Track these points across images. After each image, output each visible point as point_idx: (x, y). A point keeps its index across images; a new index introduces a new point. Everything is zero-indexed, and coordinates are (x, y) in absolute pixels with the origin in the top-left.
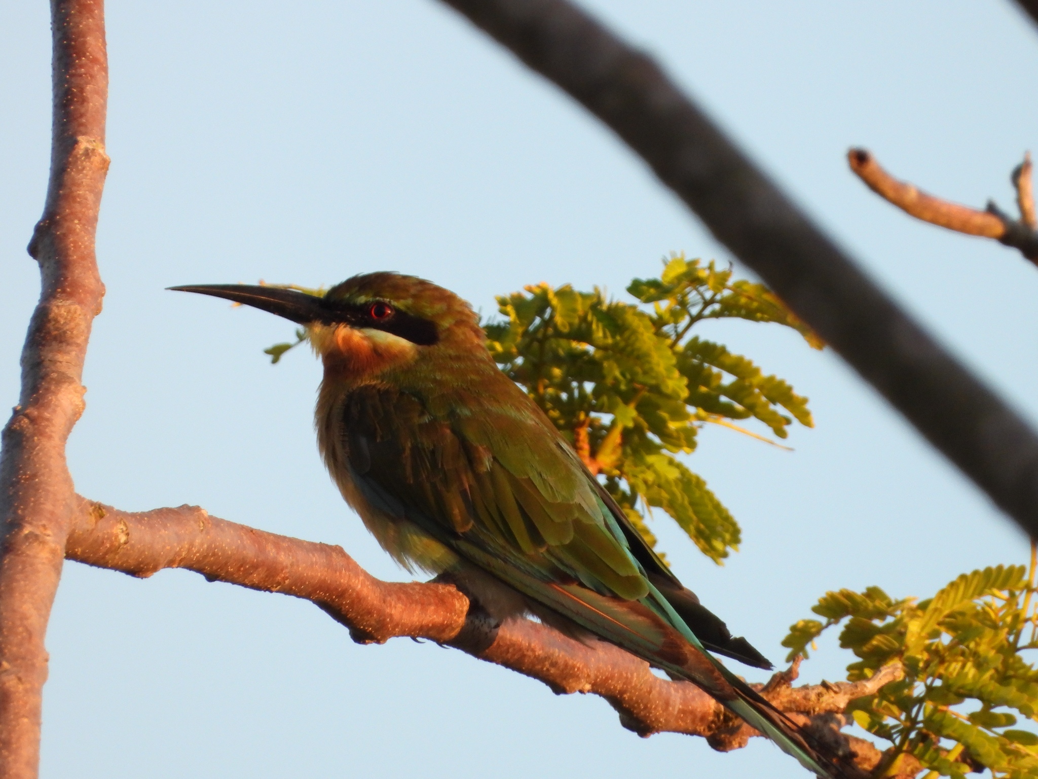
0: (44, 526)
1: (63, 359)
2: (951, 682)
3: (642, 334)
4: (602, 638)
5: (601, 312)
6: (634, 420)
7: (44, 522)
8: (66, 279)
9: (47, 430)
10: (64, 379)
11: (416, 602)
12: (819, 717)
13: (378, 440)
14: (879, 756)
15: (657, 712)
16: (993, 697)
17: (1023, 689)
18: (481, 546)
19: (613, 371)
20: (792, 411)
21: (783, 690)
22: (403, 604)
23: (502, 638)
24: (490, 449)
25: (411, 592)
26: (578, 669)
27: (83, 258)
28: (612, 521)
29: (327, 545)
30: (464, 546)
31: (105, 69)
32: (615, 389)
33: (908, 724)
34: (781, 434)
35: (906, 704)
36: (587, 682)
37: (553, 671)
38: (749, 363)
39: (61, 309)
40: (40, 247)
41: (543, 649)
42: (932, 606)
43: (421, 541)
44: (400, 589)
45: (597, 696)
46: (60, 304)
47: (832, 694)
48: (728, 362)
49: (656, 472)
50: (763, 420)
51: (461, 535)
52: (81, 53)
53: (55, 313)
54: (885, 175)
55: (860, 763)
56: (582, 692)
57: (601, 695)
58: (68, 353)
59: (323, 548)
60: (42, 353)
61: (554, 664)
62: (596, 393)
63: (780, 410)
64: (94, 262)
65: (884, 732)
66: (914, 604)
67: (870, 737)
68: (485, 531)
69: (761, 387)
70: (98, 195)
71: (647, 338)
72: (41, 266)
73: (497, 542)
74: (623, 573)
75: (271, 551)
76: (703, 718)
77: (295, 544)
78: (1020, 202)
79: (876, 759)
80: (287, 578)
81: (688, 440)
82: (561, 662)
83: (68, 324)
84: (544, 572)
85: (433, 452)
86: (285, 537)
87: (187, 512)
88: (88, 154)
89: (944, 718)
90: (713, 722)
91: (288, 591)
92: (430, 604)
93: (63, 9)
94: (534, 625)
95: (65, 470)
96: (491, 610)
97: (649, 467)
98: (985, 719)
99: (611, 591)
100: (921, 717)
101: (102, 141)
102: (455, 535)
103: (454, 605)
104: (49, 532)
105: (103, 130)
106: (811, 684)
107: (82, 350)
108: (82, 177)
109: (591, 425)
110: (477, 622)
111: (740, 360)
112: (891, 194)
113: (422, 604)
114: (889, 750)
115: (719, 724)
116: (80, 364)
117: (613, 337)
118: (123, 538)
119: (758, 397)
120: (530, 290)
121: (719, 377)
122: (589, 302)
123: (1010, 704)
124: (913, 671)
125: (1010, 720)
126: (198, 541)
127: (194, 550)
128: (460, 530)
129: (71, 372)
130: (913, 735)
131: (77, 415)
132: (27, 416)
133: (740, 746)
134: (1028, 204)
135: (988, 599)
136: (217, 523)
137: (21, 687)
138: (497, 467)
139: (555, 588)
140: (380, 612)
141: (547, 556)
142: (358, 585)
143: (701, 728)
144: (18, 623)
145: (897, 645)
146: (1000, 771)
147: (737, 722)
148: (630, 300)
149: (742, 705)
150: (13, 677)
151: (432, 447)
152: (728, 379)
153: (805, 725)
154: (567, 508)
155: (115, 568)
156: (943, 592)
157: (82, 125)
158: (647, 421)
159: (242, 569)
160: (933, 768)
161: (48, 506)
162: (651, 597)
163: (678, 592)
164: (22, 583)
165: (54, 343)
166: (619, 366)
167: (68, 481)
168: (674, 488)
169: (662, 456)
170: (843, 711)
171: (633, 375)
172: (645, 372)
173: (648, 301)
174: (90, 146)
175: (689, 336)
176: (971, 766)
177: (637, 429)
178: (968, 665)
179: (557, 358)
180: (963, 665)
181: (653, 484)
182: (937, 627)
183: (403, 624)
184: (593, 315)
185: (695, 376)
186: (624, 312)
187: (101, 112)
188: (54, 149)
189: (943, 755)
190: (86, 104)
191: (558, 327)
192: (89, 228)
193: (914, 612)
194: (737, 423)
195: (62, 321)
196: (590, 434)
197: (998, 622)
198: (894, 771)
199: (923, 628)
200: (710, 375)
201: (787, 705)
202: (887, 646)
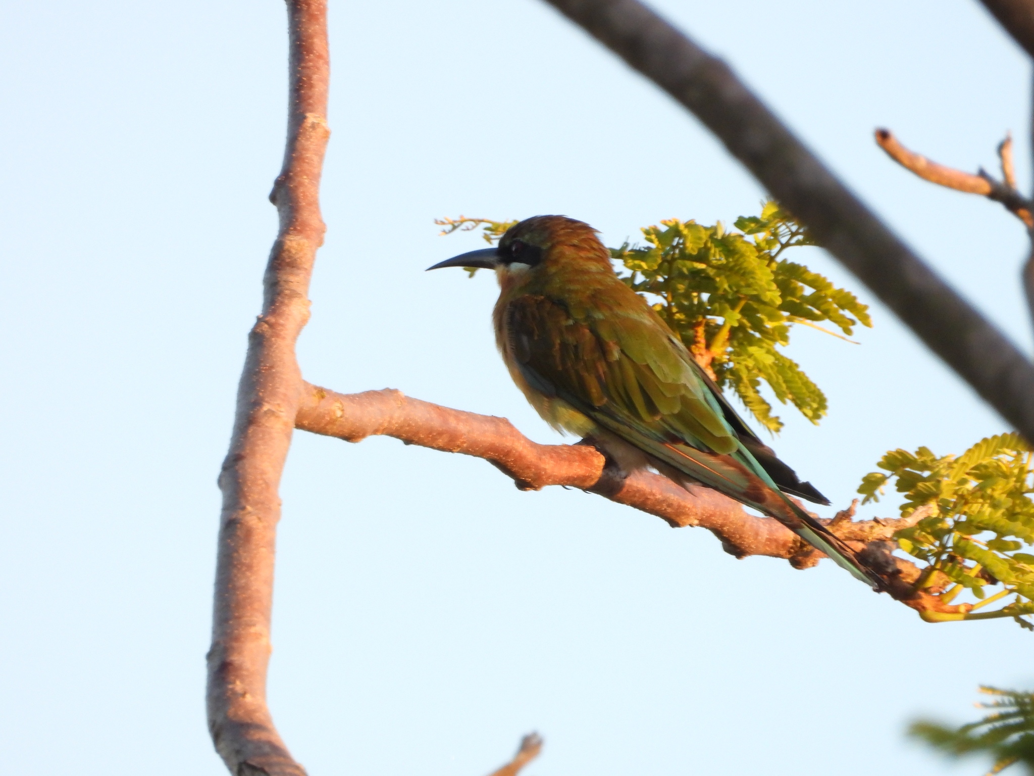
0: (279, 405)
1: (294, 280)
2: (972, 518)
3: (749, 257)
4: (705, 485)
5: (716, 239)
6: (738, 321)
7: (279, 402)
8: (297, 220)
9: (282, 333)
10: (294, 295)
11: (564, 459)
12: (873, 543)
13: (536, 338)
14: (919, 573)
15: (748, 541)
16: (1004, 529)
17: (1025, 524)
18: (612, 416)
19: (724, 284)
20: (856, 315)
21: (845, 524)
22: (554, 461)
23: (630, 486)
24: (619, 343)
25: (560, 451)
26: (689, 509)
27: (310, 204)
28: (710, 397)
29: (496, 418)
30: (600, 416)
31: (327, 63)
32: (724, 298)
33: (940, 549)
34: (848, 331)
35: (939, 534)
36: (696, 519)
37: (669, 510)
38: (825, 279)
39: (293, 242)
40: (278, 196)
41: (661, 494)
42: (961, 461)
43: (566, 412)
44: (553, 451)
45: (704, 529)
46: (292, 239)
47: (881, 527)
48: (809, 278)
49: (756, 360)
50: (835, 321)
51: (598, 408)
52: (309, 50)
53: (289, 246)
54: (902, 148)
55: (904, 578)
56: (691, 525)
57: (707, 528)
58: (297, 275)
59: (494, 420)
60: (279, 275)
61: (670, 505)
62: (711, 301)
63: (848, 314)
64: (318, 208)
65: (922, 556)
66: (952, 459)
67: (912, 559)
68: (615, 405)
69: (833, 297)
70: (321, 157)
71: (752, 261)
72: (279, 210)
73: (624, 413)
74: (717, 434)
75: (453, 423)
76: (784, 545)
77: (471, 417)
78: (1003, 168)
79: (916, 575)
80: (465, 442)
81: (782, 335)
82: (675, 504)
83: (298, 254)
84: (659, 435)
85: (576, 347)
86: (464, 412)
87: (389, 393)
88: (314, 126)
89: (967, 545)
90: (792, 548)
91: (466, 452)
92: (575, 461)
93: (297, 18)
94: (655, 475)
95: (295, 363)
96: (621, 466)
97: (750, 356)
98: (998, 545)
99: (708, 448)
100: (950, 544)
101: (325, 116)
102: (593, 408)
103: (592, 461)
104: (282, 409)
105: (325, 108)
106: (866, 519)
107: (308, 272)
108: (309, 143)
109: (707, 325)
110: (611, 474)
111: (818, 276)
112: (906, 162)
113: (569, 461)
114: (926, 568)
115: (796, 549)
116: (306, 283)
117: (727, 258)
118: (339, 413)
119: (830, 304)
120: (665, 223)
121: (802, 289)
122: (709, 233)
123: (1017, 535)
124: (945, 509)
125: (1017, 546)
126: (396, 415)
127: (394, 422)
128: (597, 404)
129: (300, 290)
130: (944, 557)
131: (304, 321)
132: (266, 322)
133: (814, 566)
134: (1009, 170)
135: (1001, 456)
136: (410, 401)
137: (260, 525)
138: (624, 357)
139: (667, 446)
140: (537, 467)
141: (661, 423)
142: (519, 447)
143: (783, 552)
144: (259, 477)
145: (934, 489)
146: (1010, 584)
147: (810, 548)
148: (736, 231)
149: (808, 531)
150: (254, 517)
151: (575, 343)
152: (808, 291)
153: (863, 550)
154: (676, 387)
155: (334, 435)
156: (969, 450)
157: (309, 104)
158: (750, 321)
159: (431, 436)
160: (959, 582)
161: (282, 390)
162: (739, 452)
163: (760, 449)
164: (262, 447)
165: (288, 268)
166: (728, 282)
167: (297, 371)
168: (770, 371)
169: (762, 347)
170: (891, 539)
171: (739, 287)
172: (749, 286)
173: (750, 232)
174: (315, 121)
175: (779, 259)
176: (987, 580)
177: (741, 328)
178: (986, 506)
179: (682, 275)
180: (983, 505)
181: (753, 369)
182: (966, 476)
183: (555, 476)
184: (712, 243)
185: (786, 288)
186: (735, 240)
187: (324, 96)
188: (289, 122)
189: (967, 572)
190: (313, 89)
191: (687, 251)
192: (315, 182)
193: (950, 466)
194: (816, 323)
195: (294, 251)
196: (706, 331)
197: (1008, 474)
198: (929, 583)
199: (954, 477)
200: (795, 289)
201: (847, 535)
202: (927, 491)
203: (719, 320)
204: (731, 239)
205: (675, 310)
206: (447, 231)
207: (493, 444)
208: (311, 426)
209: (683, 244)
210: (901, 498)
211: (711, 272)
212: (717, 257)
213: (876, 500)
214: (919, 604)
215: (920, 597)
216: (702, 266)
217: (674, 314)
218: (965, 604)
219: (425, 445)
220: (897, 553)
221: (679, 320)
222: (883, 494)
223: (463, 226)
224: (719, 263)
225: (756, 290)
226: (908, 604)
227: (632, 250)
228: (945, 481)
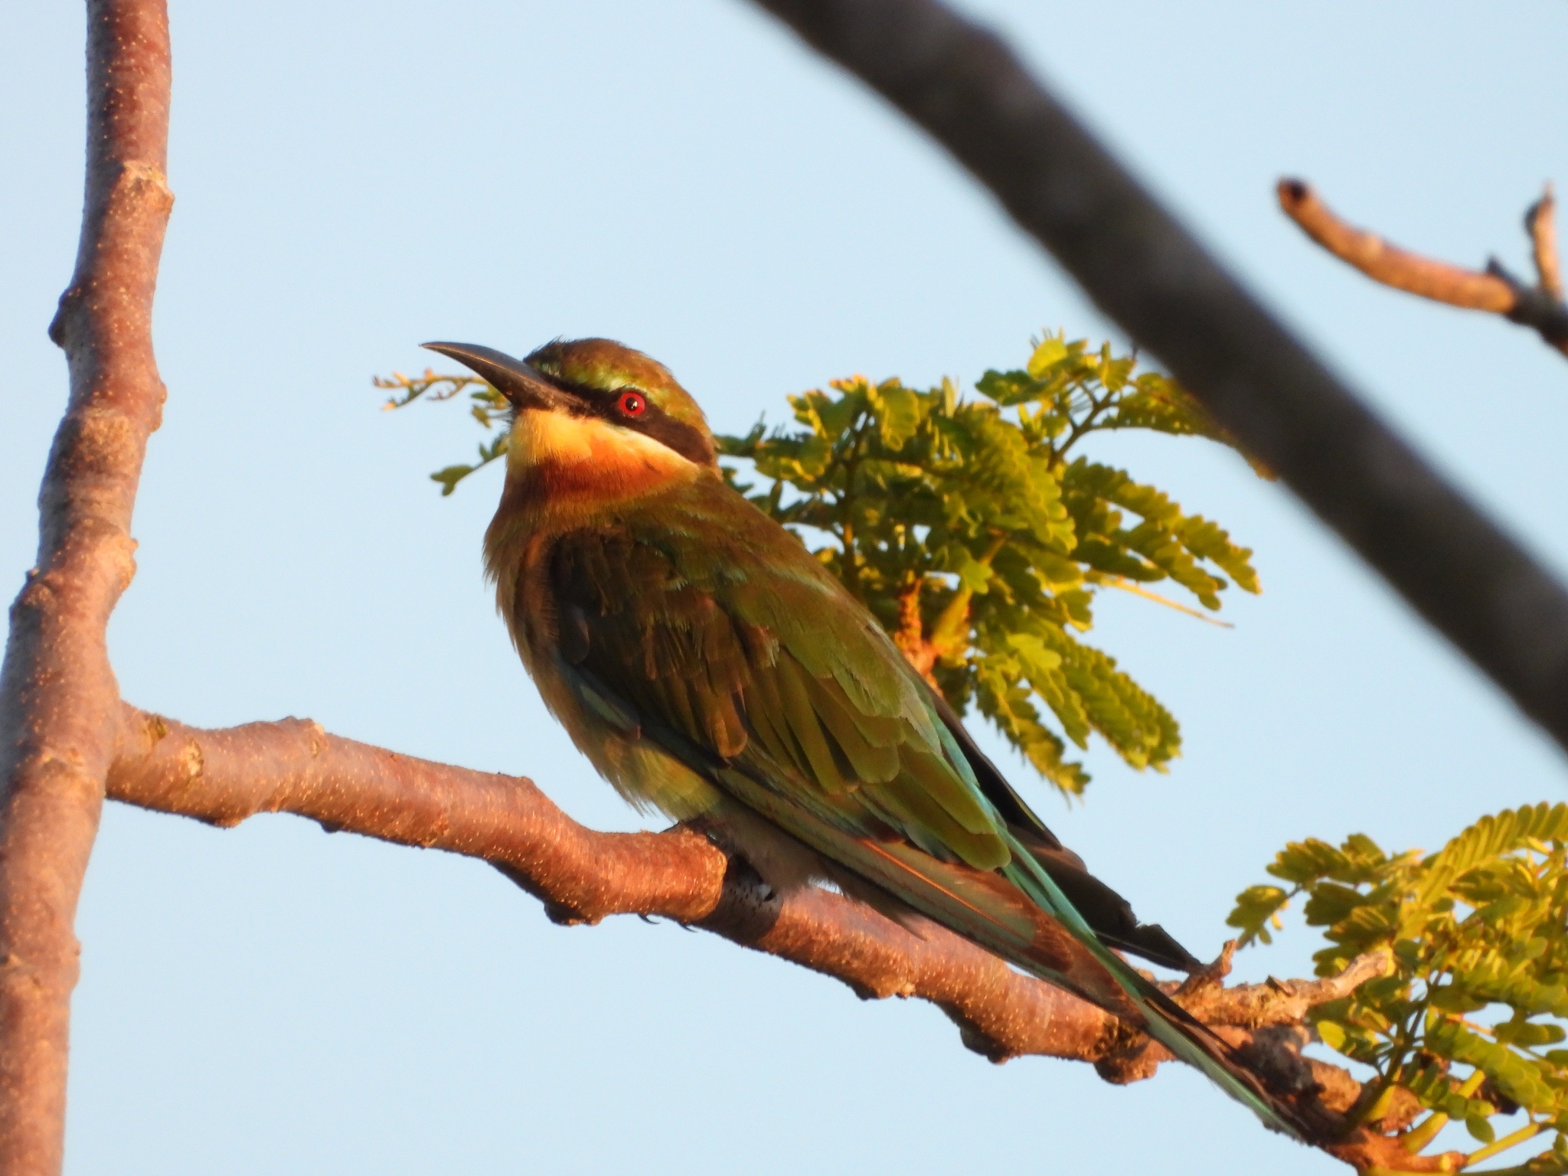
0: (73, 750)
1: (103, 499)
2: (1466, 978)
3: (1011, 453)
5: (944, 417)
6: (989, 582)
7: (73, 744)
8: (106, 377)
9: (78, 606)
10: (103, 528)
11: (646, 862)
12: (1265, 1031)
13: (603, 613)
14: (1358, 1090)
15: (1016, 1026)
16: (1530, 1001)
18: (758, 778)
19: (957, 509)
20: (1228, 569)
21: (1209, 991)
22: (625, 865)
24: (775, 632)
25: (638, 846)
26: (895, 961)
27: (133, 345)
28: (952, 745)
29: (508, 777)
30: (731, 779)
31: (166, 60)
32: (959, 536)
33: (1401, 1042)
34: (1211, 602)
35: (1398, 1012)
36: (908, 981)
37: (855, 964)
38: (1163, 497)
39: (100, 421)
40: (68, 328)
41: (840, 931)
42: (1438, 864)
44: (622, 844)
45: (925, 1002)
46: (98, 415)
47: (1283, 997)
48: (1130, 494)
49: (1023, 661)
50: (1185, 583)
51: (727, 761)
52: (130, 35)
53: (91, 429)
54: (1332, 218)
55: (1327, 1101)
56: (900, 995)
57: (930, 999)
58: (109, 488)
59: (503, 782)
60: (71, 489)
61: (857, 954)
62: (932, 541)
63: (1210, 567)
64: (149, 351)
65: (1364, 1054)
66: (1418, 859)
67: (1344, 1062)
68: (763, 755)
69: (1180, 533)
70: (155, 251)
71: (1017, 459)
72: (70, 357)
73: (783, 774)
74: (973, 828)
75: (422, 786)
76: (1087, 1035)
77: (459, 775)
78: (1537, 258)
79: (1352, 1095)
80: (446, 827)
81: (1078, 609)
82: (868, 951)
83: (109, 445)
84: (854, 822)
85: (689, 634)
86: (443, 766)
87: (293, 728)
88: (139, 187)
89: (1455, 1033)
90: (1102, 1040)
91: (448, 846)
92: (667, 865)
94: (831, 894)
95: (105, 666)
97: (1013, 653)
98: (1518, 1032)
99: (955, 855)
100: (1420, 1032)
101: (162, 168)
102: (718, 761)
103: (703, 866)
104: (80, 760)
105: (163, 152)
106: (1252, 982)
107: (131, 484)
108: (132, 221)
109: (926, 590)
110: (739, 891)
111: (1149, 491)
112: (1342, 246)
113: (655, 865)
114: (1372, 1081)
115: (1112, 1043)
116: (127, 505)
117: (965, 456)
118: (194, 768)
119: (1176, 547)
120: (838, 386)
121: (1118, 517)
122: (927, 405)
123: (1556, 1011)
124: (1408, 961)
125: (1556, 1033)
126: (309, 772)
127: (304, 785)
128: (725, 753)
129: (114, 518)
130: (1408, 1058)
131: (123, 582)
132: (47, 584)
133: (1145, 1076)
134: (1549, 261)
135: (1521, 853)
136: (339, 744)
137: (38, 994)
138: (786, 660)
139: (869, 847)
140: (590, 878)
141: (860, 798)
142: (556, 836)
143: (1084, 1049)
144: (34, 896)
145: (1385, 922)
146: (1542, 1112)
147: (1139, 1040)
148: (981, 400)
150: (26, 978)
151: (687, 628)
152: (1130, 521)
153: (1245, 1044)
154: (890, 726)
155: (184, 812)
156: (1455, 842)
157: (131, 143)
158: (1009, 583)
159: (378, 813)
160: (1438, 1109)
161: (79, 720)
163: (1056, 855)
164: (40, 836)
165: (89, 475)
166: (967, 502)
167: (110, 681)
168: (1052, 683)
169: (1036, 634)
170: (1301, 1022)
171: (988, 515)
172: (1009, 511)
173: (1009, 401)
174: (144, 177)
175: (1071, 457)
176: (1495, 1105)
177: (995, 596)
178: (1493, 953)
179: (873, 490)
180: (1485, 954)
181: (1019, 679)
182: (1448, 894)
183: (625, 896)
184: (933, 424)
185: (1085, 516)
186: (982, 420)
187: (160, 124)
188: (88, 180)
189: (1454, 1089)
190: (136, 112)
191: (883, 442)
192: (143, 300)
193: (1415, 873)
194: (1146, 587)
195: (101, 441)
196: (923, 604)
197: (1537, 888)
198: (1379, 1112)
199: (1425, 897)
200: (1104, 515)
201: (1213, 1014)
202: (1369, 922)
203: (951, 580)
204: (974, 417)
205: (859, 560)
206: (398, 400)
207: (504, 832)
208: (138, 794)
209: (877, 427)
210: (1317, 939)
211: (930, 482)
212: (948, 454)
213: (1267, 939)
214: (1359, 1153)
215: (1363, 1140)
216: (916, 472)
217: (859, 569)
218: (1452, 1154)
219: (365, 832)
220: (1312, 1051)
221: (869, 582)
222: (1278, 928)
223: (432, 391)
224: (950, 465)
225: (1025, 519)
226: (1335, 1154)
227: (773, 440)
228: (1406, 906)
